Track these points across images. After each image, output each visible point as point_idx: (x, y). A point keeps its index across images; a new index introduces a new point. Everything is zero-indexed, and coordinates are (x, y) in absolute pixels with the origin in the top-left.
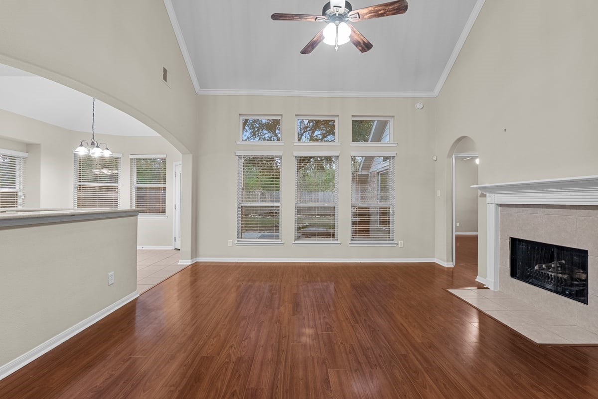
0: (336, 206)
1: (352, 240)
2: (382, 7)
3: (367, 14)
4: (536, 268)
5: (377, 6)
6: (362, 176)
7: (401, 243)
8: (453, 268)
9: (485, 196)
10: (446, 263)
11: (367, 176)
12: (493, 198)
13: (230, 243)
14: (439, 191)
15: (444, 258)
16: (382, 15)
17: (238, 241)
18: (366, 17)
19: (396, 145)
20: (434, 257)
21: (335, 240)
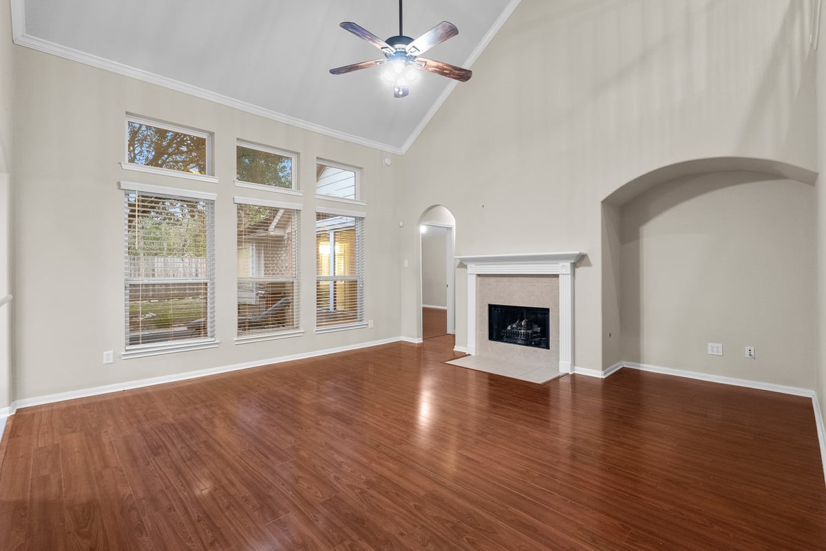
0: (295, 281)
1: (317, 326)
2: (450, 68)
3: (433, 67)
4: (509, 328)
5: (447, 65)
6: (277, 237)
7: (371, 323)
8: (422, 344)
9: (466, 267)
10: (416, 339)
11: (283, 237)
12: (473, 269)
13: (108, 356)
14: (407, 261)
15: (412, 335)
16: (445, 74)
17: (126, 350)
18: (430, 69)
19: (365, 204)
20: (400, 335)
21: (294, 328)
